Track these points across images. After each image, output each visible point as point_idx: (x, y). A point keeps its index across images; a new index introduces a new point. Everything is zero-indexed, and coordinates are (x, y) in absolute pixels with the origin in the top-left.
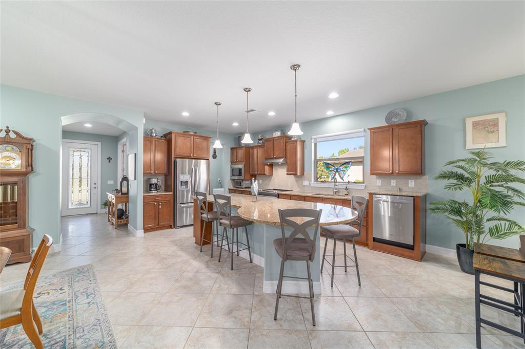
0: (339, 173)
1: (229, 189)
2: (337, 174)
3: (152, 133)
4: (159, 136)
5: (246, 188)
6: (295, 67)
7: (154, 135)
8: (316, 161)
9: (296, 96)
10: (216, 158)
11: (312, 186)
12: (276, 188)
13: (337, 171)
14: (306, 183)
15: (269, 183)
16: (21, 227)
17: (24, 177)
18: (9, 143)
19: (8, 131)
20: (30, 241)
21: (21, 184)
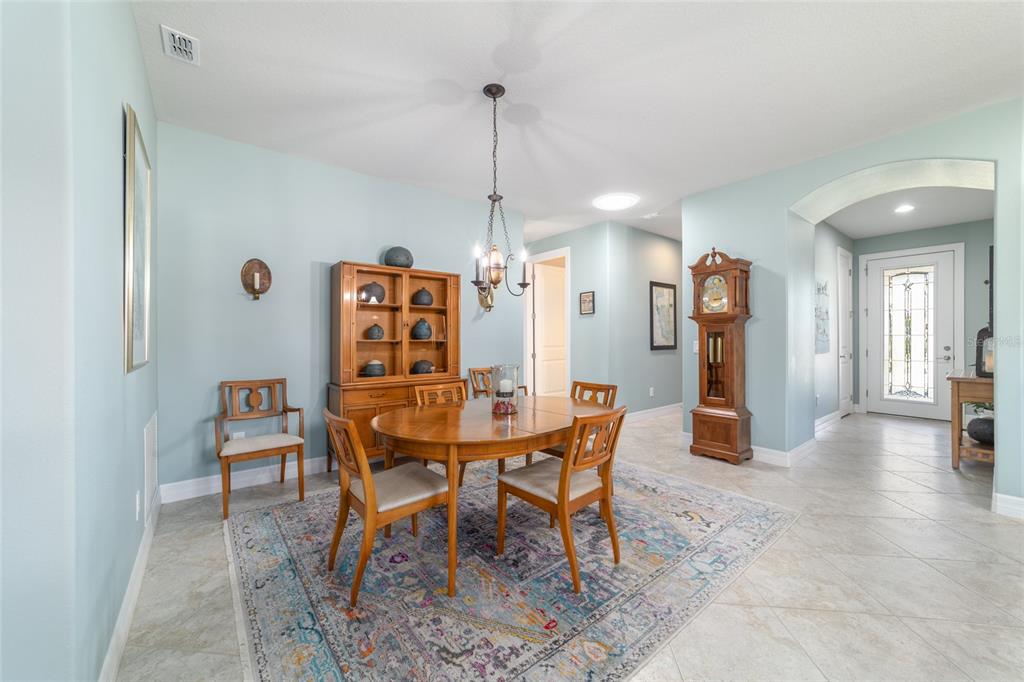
16: (729, 405)
17: (731, 325)
18: (715, 273)
19: (714, 255)
20: (738, 431)
21: (728, 336)
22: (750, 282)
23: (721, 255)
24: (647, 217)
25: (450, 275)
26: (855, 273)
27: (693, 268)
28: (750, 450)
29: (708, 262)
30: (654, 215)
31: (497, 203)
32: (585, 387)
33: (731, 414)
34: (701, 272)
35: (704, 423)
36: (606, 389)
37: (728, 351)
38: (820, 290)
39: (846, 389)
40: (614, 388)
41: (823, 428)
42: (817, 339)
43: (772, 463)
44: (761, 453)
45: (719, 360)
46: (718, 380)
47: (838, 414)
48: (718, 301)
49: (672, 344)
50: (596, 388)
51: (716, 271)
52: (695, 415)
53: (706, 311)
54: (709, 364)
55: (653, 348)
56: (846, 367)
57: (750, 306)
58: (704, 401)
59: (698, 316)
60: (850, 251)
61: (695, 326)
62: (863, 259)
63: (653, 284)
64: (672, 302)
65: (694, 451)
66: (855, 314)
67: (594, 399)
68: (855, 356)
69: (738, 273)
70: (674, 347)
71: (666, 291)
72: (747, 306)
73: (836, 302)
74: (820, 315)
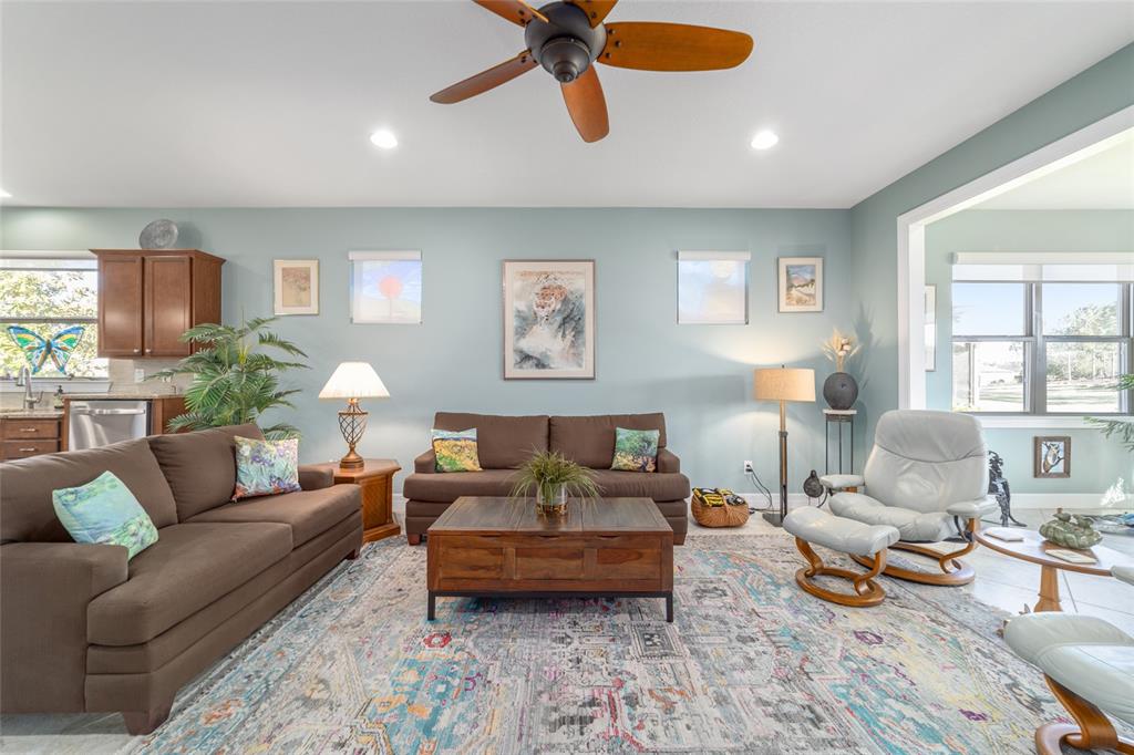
0: (54, 357)
2: (49, 358)
13: (49, 351)
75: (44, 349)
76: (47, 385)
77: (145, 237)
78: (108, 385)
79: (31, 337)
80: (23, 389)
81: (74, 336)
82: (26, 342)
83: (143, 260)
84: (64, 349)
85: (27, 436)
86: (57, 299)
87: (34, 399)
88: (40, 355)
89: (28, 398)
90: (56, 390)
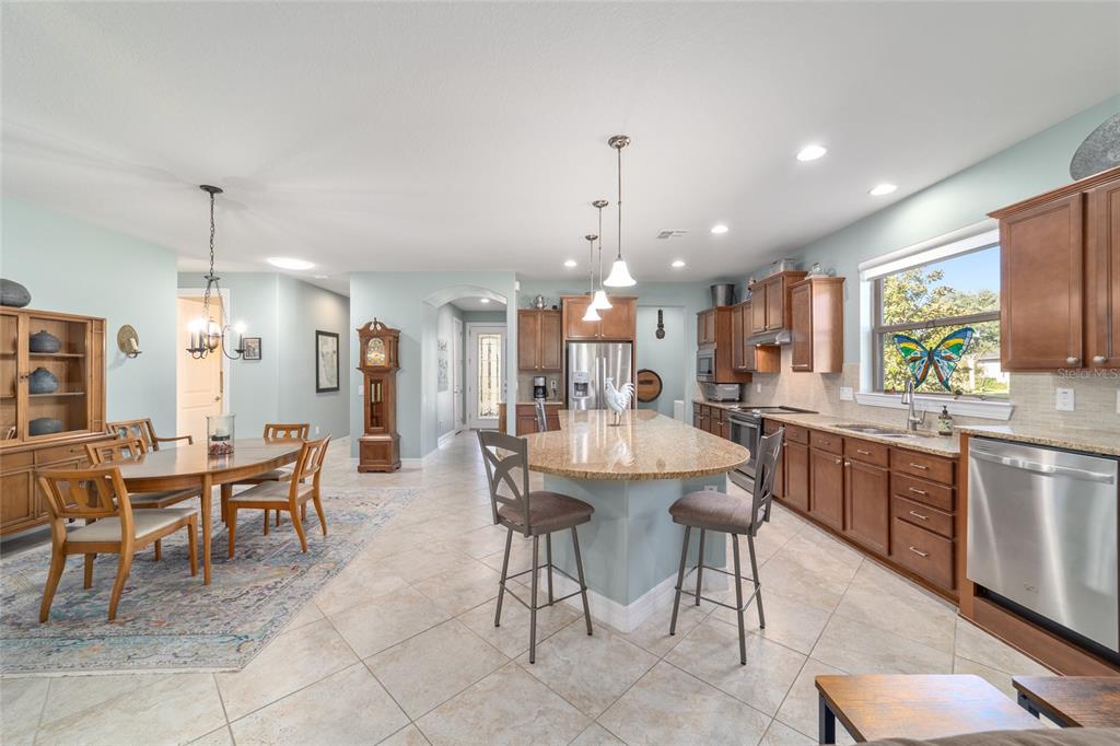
0: (936, 368)
1: (695, 403)
2: (931, 370)
3: (538, 302)
4: (549, 308)
5: (724, 401)
6: (618, 142)
7: (541, 305)
8: (878, 333)
9: (620, 202)
10: (663, 337)
11: (860, 402)
12: (786, 405)
13: (931, 361)
14: (846, 394)
15: (774, 389)
16: (385, 432)
17: (386, 375)
18: (375, 337)
19: (376, 323)
20: (391, 450)
21: (385, 382)
22: (400, 344)
23: (381, 324)
24: (318, 277)
25: (91, 320)
26: (463, 333)
27: (360, 331)
28: (399, 462)
29: (372, 328)
30: (325, 277)
31: (213, 283)
32: (278, 428)
33: (387, 437)
34: (366, 334)
35: (368, 447)
36: (299, 428)
37: (386, 392)
38: (442, 347)
39: (458, 415)
40: (307, 426)
41: (444, 443)
42: (439, 382)
43: (413, 467)
44: (406, 462)
45: (379, 400)
46: (378, 415)
47: (453, 432)
48: (378, 356)
49: (336, 386)
50: (289, 428)
51: (377, 335)
52: (361, 442)
53: (369, 364)
54: (372, 404)
55: (319, 390)
56: (458, 399)
57: (400, 361)
58: (367, 431)
59: (364, 367)
60: (460, 318)
61: (361, 374)
62: (468, 325)
63: (319, 333)
64: (335, 349)
65: (361, 470)
66: (464, 362)
67: (287, 436)
68: (464, 391)
69: (391, 338)
70: (337, 389)
71: (330, 339)
72: (397, 361)
73: (451, 356)
74: (442, 364)
75: (926, 359)
76: (930, 403)
77: (1080, 162)
78: (1009, 410)
79: (912, 346)
80: (907, 407)
81: (960, 341)
82: (908, 351)
83: (1085, 197)
84: (949, 359)
85: (916, 473)
86: (921, 302)
87: (918, 419)
88: (922, 366)
89: (912, 418)
90: (941, 410)
